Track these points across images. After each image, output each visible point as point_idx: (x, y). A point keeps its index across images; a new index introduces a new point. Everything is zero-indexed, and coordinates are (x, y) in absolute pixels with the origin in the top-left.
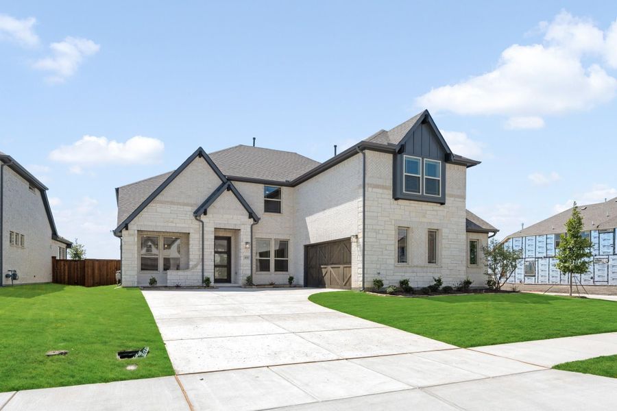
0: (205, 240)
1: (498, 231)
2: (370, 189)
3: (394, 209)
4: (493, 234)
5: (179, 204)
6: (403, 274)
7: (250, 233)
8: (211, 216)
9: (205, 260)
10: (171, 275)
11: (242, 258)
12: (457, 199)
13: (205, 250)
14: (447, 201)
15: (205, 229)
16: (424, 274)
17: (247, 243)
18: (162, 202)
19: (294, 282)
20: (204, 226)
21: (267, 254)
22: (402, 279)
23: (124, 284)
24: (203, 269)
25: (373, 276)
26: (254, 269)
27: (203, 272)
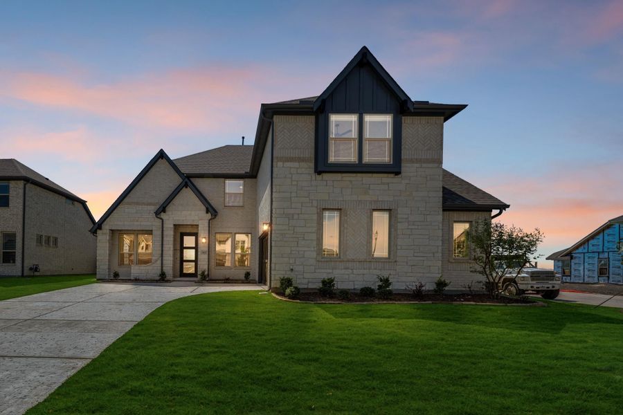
0: (164, 236)
1: (508, 206)
2: (280, 164)
3: (317, 186)
4: (498, 211)
5: (144, 204)
6: (330, 271)
7: (208, 228)
8: (170, 213)
9: (164, 255)
12: (424, 165)
13: (164, 246)
14: (403, 169)
15: (164, 226)
16: (365, 271)
17: (204, 238)
18: (129, 204)
19: (251, 277)
20: (164, 223)
22: (326, 277)
23: (98, 276)
24: (162, 264)
25: (284, 273)
27: (162, 267)
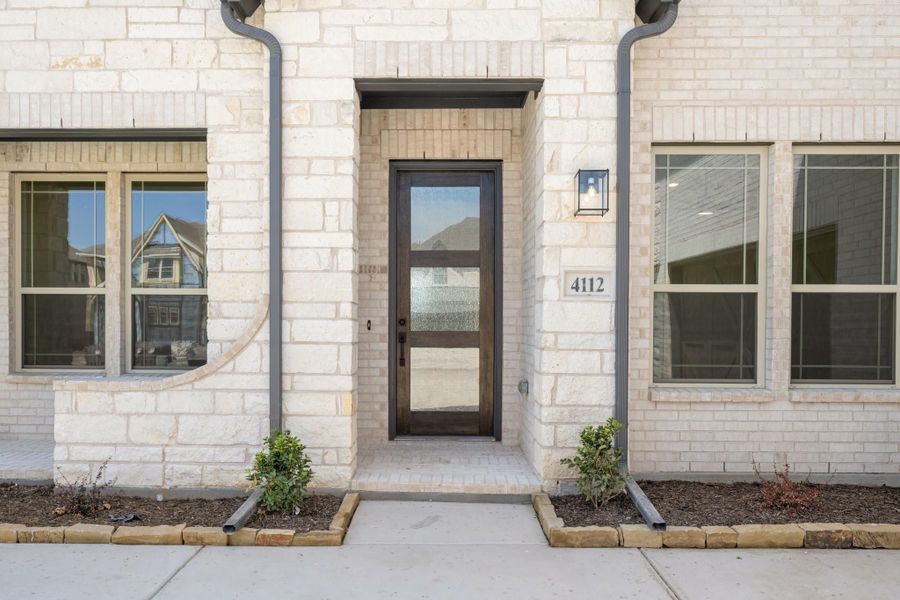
7: (610, 105)
9: (288, 310)
10: (74, 410)
11: (550, 290)
13: (289, 239)
15: (291, 89)
17: (586, 178)
20: (288, 69)
21: (739, 262)
26: (642, 363)
